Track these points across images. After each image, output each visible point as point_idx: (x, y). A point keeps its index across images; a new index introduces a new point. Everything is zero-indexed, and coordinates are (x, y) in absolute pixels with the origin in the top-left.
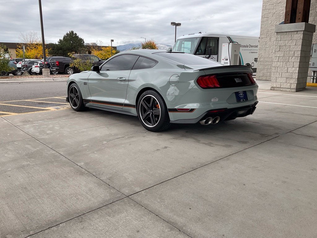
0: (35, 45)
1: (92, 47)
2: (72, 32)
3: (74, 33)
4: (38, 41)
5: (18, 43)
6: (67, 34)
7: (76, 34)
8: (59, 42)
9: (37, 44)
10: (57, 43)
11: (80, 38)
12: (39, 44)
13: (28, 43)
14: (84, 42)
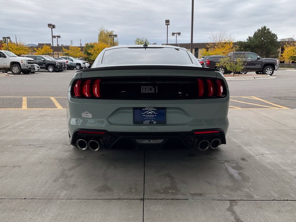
0: (224, 44)
1: (286, 43)
2: (265, 27)
3: (267, 29)
4: (226, 40)
5: (207, 43)
6: (259, 30)
7: (268, 29)
8: (247, 40)
9: (225, 43)
10: (246, 41)
11: (273, 33)
12: (227, 43)
13: (217, 42)
14: (277, 38)
